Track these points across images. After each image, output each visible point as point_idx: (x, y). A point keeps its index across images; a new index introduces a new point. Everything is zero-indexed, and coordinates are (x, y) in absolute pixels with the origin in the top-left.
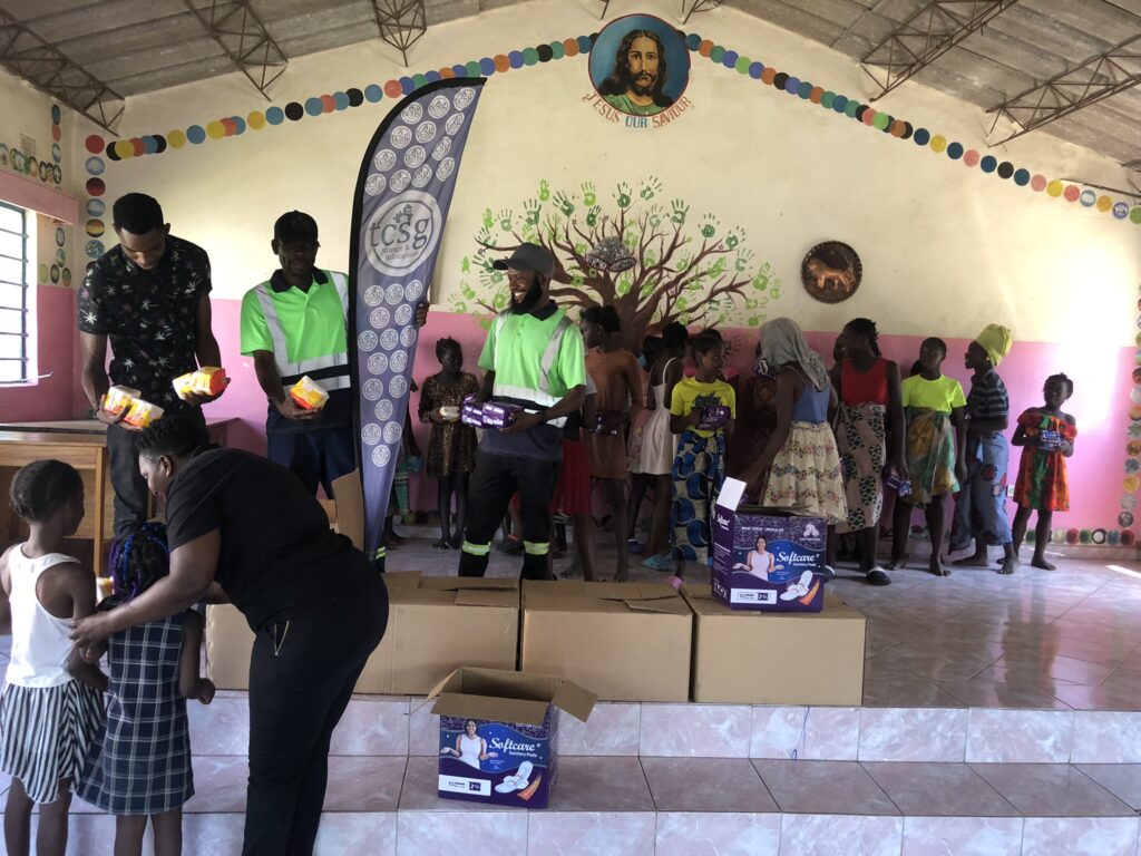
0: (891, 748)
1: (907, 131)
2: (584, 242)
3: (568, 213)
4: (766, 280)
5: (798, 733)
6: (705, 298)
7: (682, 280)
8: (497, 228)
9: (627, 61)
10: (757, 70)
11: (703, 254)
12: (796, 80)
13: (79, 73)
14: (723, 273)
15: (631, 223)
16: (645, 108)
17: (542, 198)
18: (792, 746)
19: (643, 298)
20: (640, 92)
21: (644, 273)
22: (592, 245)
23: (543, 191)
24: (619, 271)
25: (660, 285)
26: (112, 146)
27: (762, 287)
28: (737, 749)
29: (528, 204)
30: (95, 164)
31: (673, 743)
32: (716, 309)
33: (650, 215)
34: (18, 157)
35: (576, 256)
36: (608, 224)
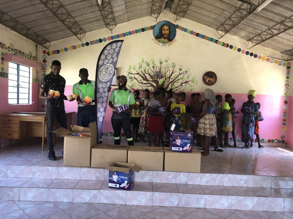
0: (207, 182)
1: (227, 46)
2: (152, 72)
3: (148, 66)
4: (194, 80)
5: (187, 178)
6: (180, 84)
7: (175, 81)
8: (132, 69)
9: (162, 31)
10: (192, 33)
11: (179, 75)
12: (201, 34)
13: (41, 37)
14: (184, 79)
15: (163, 68)
16: (166, 42)
17: (142, 62)
18: (185, 181)
19: (166, 85)
20: (165, 38)
21: (166, 79)
22: (154, 73)
23: (143, 61)
24: (160, 78)
25: (169, 82)
26: (48, 52)
27: (193, 82)
28: (173, 181)
29: (139, 64)
30: (45, 57)
31: (159, 179)
32: (183, 87)
33: (167, 66)
34: (28, 56)
35: (150, 75)
36: (157, 68)
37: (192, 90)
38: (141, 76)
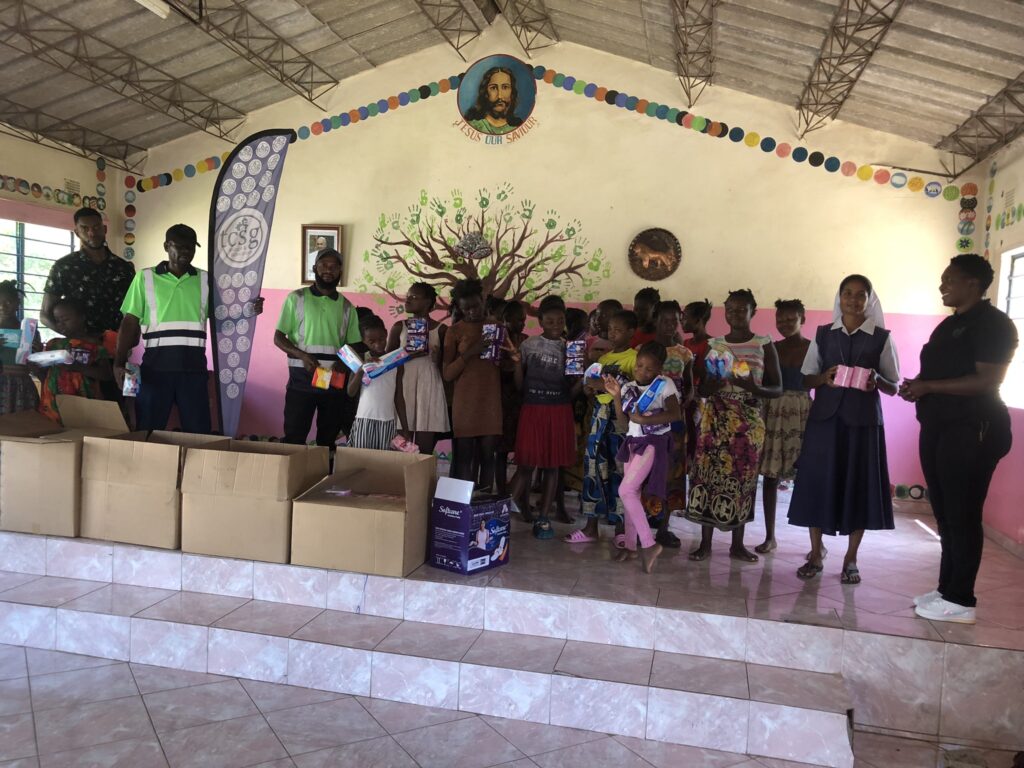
0: (430, 613)
1: (722, 130)
2: (454, 236)
3: (441, 214)
4: (599, 263)
5: (360, 594)
6: (548, 278)
7: (531, 264)
8: (389, 227)
9: (487, 92)
10: (591, 90)
11: (547, 242)
12: (624, 95)
13: (100, 136)
14: (563, 258)
15: (490, 220)
16: (501, 128)
17: (422, 204)
18: (356, 603)
19: (500, 279)
20: (496, 116)
21: (499, 260)
22: (460, 238)
23: (423, 198)
24: (481, 258)
25: (513, 269)
27: (596, 269)
28: (318, 601)
29: (411, 208)
30: (130, 196)
31: (275, 591)
32: (558, 287)
33: (505, 213)
34: (61, 195)
35: (447, 247)
36: (472, 221)
37: (591, 299)
38: (418, 249)
